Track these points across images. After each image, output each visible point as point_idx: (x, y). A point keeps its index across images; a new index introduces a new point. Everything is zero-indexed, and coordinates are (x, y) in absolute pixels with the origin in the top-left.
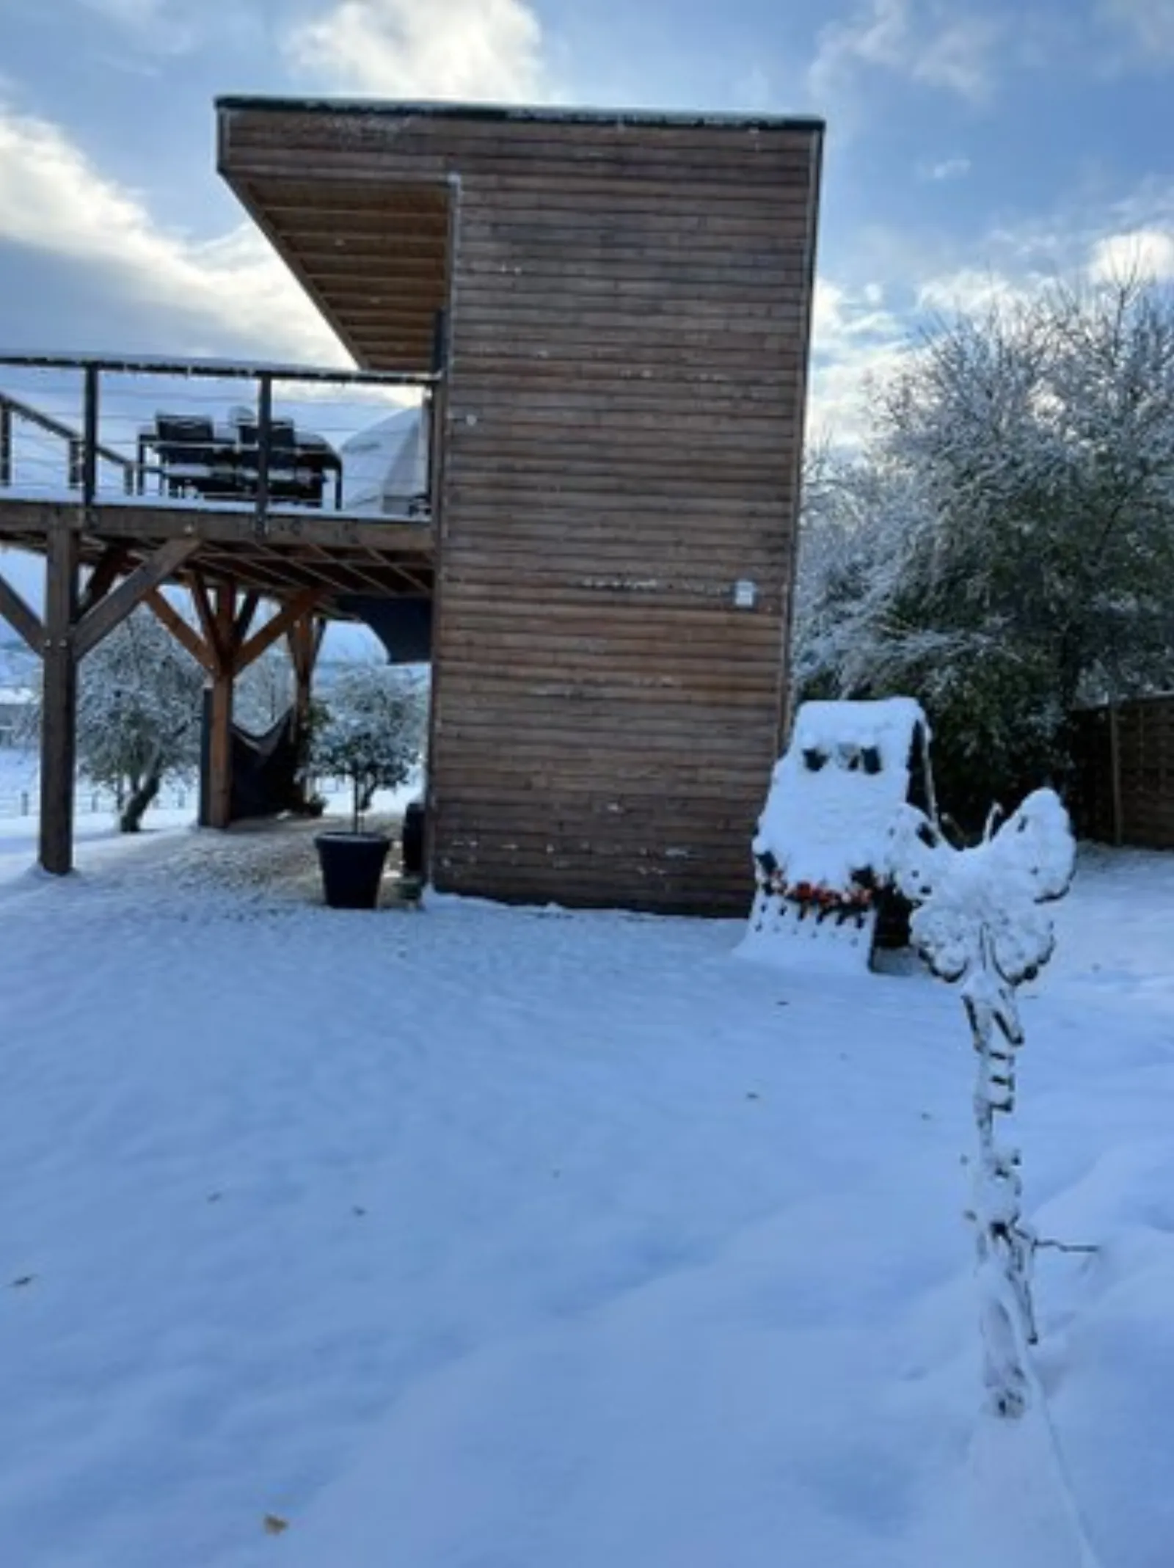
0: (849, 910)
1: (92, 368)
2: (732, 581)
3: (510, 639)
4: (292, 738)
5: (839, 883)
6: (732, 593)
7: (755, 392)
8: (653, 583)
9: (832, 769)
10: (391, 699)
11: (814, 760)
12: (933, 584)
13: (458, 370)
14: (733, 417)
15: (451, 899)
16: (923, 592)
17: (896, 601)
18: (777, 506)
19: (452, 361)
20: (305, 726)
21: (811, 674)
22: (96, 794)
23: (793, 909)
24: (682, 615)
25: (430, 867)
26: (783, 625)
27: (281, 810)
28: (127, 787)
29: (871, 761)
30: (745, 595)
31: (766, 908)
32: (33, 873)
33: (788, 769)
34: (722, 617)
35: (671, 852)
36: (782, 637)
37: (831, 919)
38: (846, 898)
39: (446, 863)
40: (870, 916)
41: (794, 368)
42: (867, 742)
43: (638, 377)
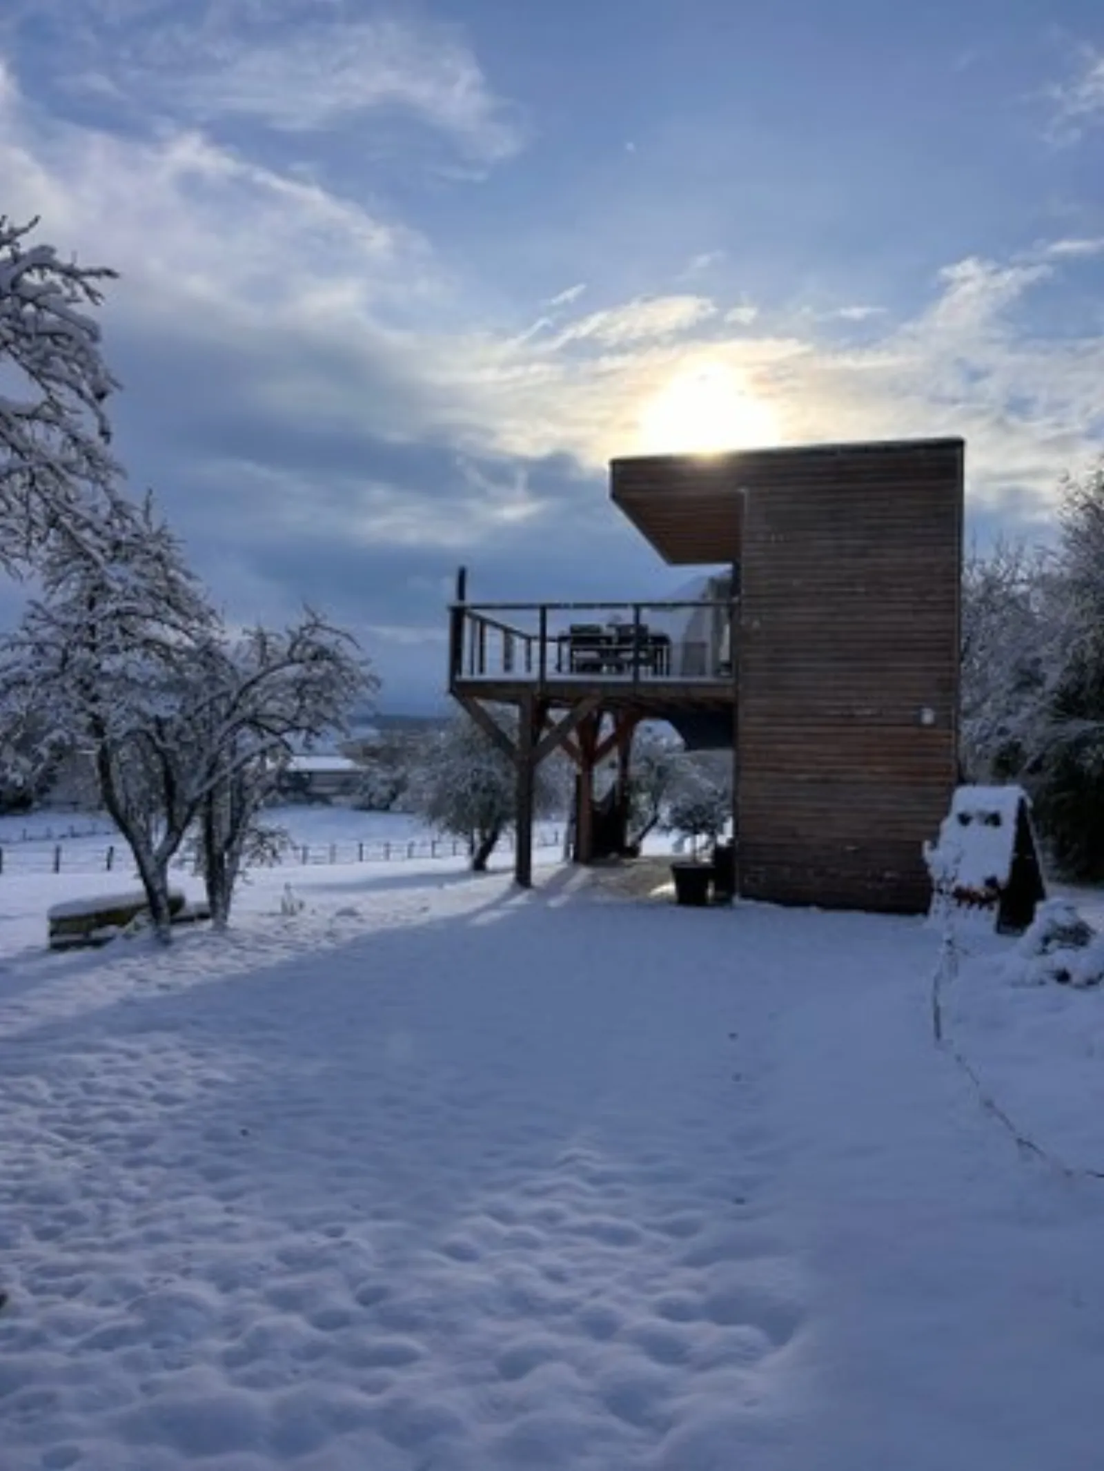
0: (985, 901)
1: (543, 609)
2: (919, 708)
3: (781, 747)
4: (618, 803)
5: (978, 885)
6: (919, 716)
7: (930, 598)
8: (868, 712)
9: (974, 825)
10: (657, 764)
11: (964, 819)
12: (1088, 682)
13: (749, 596)
14: (915, 612)
15: (750, 903)
16: (1081, 687)
17: (1061, 695)
18: (947, 664)
19: (743, 592)
20: (626, 794)
21: (1002, 746)
22: (455, 843)
23: (955, 902)
24: (887, 730)
25: (737, 884)
26: (953, 733)
27: (610, 851)
28: (477, 837)
29: (995, 820)
30: (928, 717)
31: (939, 904)
32: (513, 886)
33: (949, 825)
34: (913, 730)
35: (888, 875)
36: (953, 741)
37: (976, 906)
38: (983, 894)
39: (746, 881)
40: (997, 905)
41: (953, 581)
42: (991, 809)
43: (854, 593)
